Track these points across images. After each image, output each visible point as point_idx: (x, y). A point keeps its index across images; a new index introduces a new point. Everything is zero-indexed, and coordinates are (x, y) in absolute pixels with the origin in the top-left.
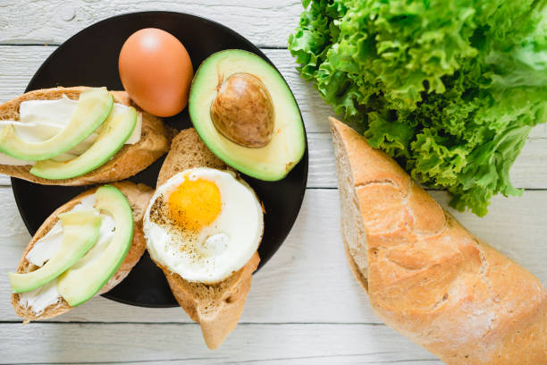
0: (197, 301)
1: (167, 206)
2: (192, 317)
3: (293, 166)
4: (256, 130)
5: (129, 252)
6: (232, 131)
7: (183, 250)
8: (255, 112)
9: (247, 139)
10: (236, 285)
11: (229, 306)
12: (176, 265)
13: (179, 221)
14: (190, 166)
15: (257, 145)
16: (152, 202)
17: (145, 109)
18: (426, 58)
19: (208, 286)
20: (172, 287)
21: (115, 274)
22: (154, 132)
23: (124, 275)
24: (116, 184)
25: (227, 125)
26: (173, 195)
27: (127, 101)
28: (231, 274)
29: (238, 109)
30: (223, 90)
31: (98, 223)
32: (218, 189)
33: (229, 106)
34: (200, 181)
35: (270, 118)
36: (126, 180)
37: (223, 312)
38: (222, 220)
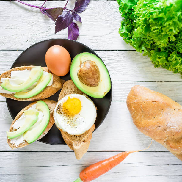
0: (73, 142)
1: (62, 108)
2: (71, 148)
3: (107, 93)
4: (94, 80)
5: (48, 125)
6: (85, 81)
7: (68, 123)
8: (93, 74)
9: (90, 84)
10: (87, 136)
11: (85, 143)
12: (65, 129)
13: (66, 113)
14: (70, 93)
15: (94, 86)
16: (57, 106)
17: (53, 73)
18: (168, 30)
19: (77, 136)
20: (63, 137)
21: (43, 132)
22: (57, 81)
23: (46, 133)
24: (43, 100)
25: (83, 79)
26: (64, 104)
27: (47, 71)
28: (85, 132)
29: (87, 73)
30: (82, 67)
31: (37, 114)
32: (80, 101)
33: (84, 72)
34: (74, 98)
35: (99, 76)
36: (46, 99)
37: (82, 145)
38: (81, 112)
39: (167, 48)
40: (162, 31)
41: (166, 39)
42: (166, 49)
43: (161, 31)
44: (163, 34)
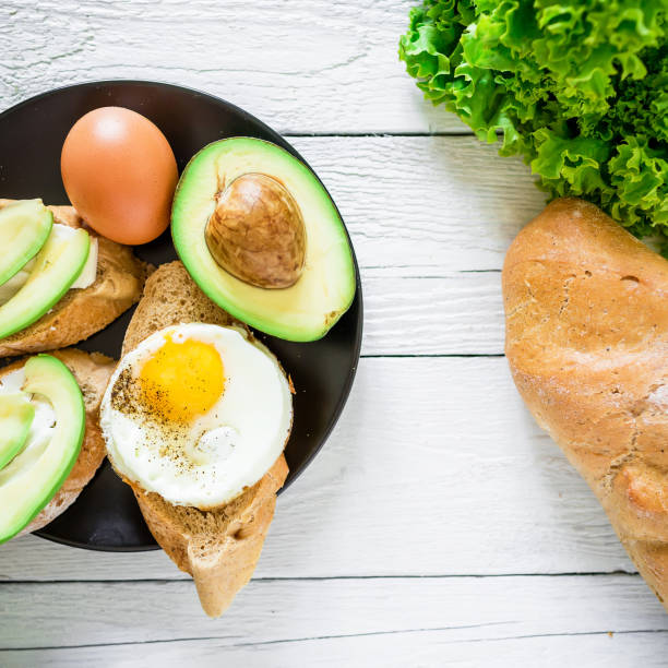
0: (187, 536)
1: (138, 384)
2: (180, 565)
3: (337, 318)
4: (276, 261)
5: (79, 461)
6: (239, 262)
7: (164, 454)
8: (275, 232)
9: (262, 275)
10: (249, 509)
11: (241, 543)
12: (153, 479)
13: (158, 409)
14: (175, 322)
15: (279, 285)
16: (115, 378)
17: (101, 232)
18: (614, 23)
19: (204, 513)
20: (147, 517)
21: (55, 496)
22: (117, 269)
23: (70, 499)
24: (58, 353)
25: (231, 252)
26: (147, 366)
27: (73, 220)
28: (242, 492)
29: (248, 228)
30: (222, 200)
31: (27, 415)
32: (218, 356)
33: (233, 224)
34: (190, 343)
35: (299, 242)
36: (72, 346)
37: (230, 553)
38: (227, 406)
39: (606, 124)
40: (588, 27)
41: (602, 66)
42: (602, 125)
43: (581, 31)
44: (591, 40)
